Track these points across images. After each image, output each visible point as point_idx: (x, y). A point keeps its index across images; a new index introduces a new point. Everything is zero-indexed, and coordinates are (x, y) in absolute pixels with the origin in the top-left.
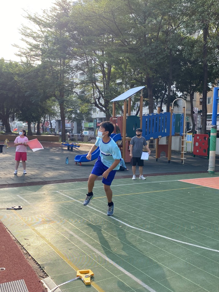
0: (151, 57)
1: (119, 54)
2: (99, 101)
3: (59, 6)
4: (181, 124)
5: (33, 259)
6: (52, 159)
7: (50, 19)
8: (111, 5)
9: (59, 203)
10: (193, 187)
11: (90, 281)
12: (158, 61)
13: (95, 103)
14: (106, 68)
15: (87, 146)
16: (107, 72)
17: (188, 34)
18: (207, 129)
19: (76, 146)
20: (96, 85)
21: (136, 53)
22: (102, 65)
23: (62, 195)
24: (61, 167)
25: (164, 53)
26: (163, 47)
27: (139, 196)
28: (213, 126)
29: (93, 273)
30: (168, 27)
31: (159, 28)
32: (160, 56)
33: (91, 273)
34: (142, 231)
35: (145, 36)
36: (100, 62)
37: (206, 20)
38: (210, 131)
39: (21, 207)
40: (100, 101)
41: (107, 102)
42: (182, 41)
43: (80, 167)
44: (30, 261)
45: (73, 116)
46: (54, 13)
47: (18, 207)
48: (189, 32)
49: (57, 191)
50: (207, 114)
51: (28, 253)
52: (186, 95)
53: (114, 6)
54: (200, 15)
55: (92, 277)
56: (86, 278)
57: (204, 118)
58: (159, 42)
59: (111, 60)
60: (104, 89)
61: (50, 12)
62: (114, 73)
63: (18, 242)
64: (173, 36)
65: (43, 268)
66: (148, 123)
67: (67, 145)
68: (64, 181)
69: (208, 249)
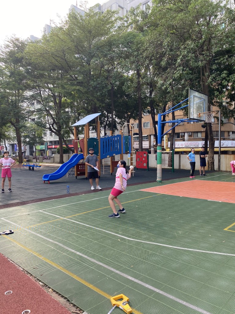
0: (98, 90)
2: (53, 126)
3: (12, 43)
4: (129, 144)
5: (55, 291)
6: (19, 180)
7: (4, 55)
8: (63, 45)
9: (49, 223)
10: (154, 195)
12: (103, 93)
13: (50, 128)
16: (58, 102)
18: (143, 148)
19: (37, 166)
20: (50, 113)
21: (85, 86)
22: (54, 96)
23: (48, 214)
24: (31, 187)
26: (107, 82)
28: (159, 145)
29: (128, 298)
31: (102, 67)
32: (105, 89)
33: (126, 299)
34: (142, 242)
35: (90, 73)
36: (52, 93)
37: (141, 62)
39: (13, 231)
41: (60, 128)
43: (49, 185)
44: (53, 295)
45: (28, 140)
46: (7, 50)
47: (9, 232)
49: (40, 211)
50: (143, 136)
51: (45, 284)
52: (124, 121)
53: (65, 46)
55: (129, 302)
56: (124, 306)
57: (141, 139)
58: (104, 78)
60: (56, 116)
61: (4, 48)
62: (64, 103)
63: (28, 272)
64: (114, 74)
65: (72, 301)
66: (105, 144)
67: (28, 165)
68: (41, 200)
69: (207, 252)
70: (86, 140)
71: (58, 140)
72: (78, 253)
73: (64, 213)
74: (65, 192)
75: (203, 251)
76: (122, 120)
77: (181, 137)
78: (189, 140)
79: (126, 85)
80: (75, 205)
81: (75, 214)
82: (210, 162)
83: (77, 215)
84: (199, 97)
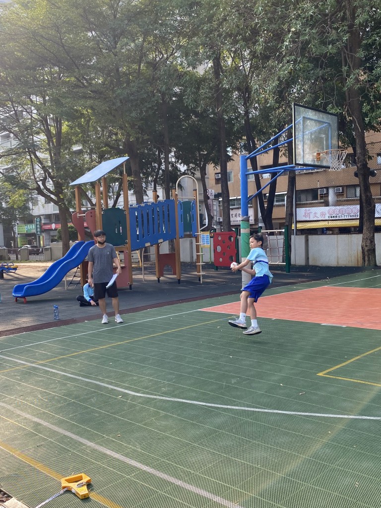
0: (132, 106)
1: (74, 100)
2: (44, 184)
4: (193, 218)
9: (1, 373)
10: (222, 318)
11: (87, 492)
13: (38, 188)
14: (52, 126)
15: (29, 267)
16: (54, 132)
17: (189, 67)
18: (232, 223)
20: (36, 156)
21: (105, 99)
22: (44, 121)
25: (153, 99)
26: (150, 89)
27: (140, 343)
28: (243, 218)
29: (88, 478)
30: (156, 55)
31: (141, 58)
32: (146, 104)
33: (86, 479)
34: (156, 399)
35: (118, 70)
36: (39, 115)
37: (217, 45)
38: (240, 225)
40: (47, 184)
41: (59, 187)
42: (180, 78)
43: (25, 305)
48: (192, 65)
50: (230, 198)
52: (194, 169)
53: (59, 17)
54: (206, 36)
55: (89, 485)
56: (79, 489)
57: (226, 205)
58: (143, 80)
59: (62, 111)
60: (51, 162)
62: (67, 133)
64: (165, 71)
66: (140, 220)
69: (263, 410)
70: (100, 213)
71: (58, 212)
72: (36, 419)
73: (35, 355)
74: (50, 318)
75: (257, 410)
76: (189, 166)
77: (321, 197)
78: (338, 203)
79: (189, 95)
80: (62, 341)
81: (56, 357)
82: (366, 249)
83: (59, 359)
84: (315, 120)
